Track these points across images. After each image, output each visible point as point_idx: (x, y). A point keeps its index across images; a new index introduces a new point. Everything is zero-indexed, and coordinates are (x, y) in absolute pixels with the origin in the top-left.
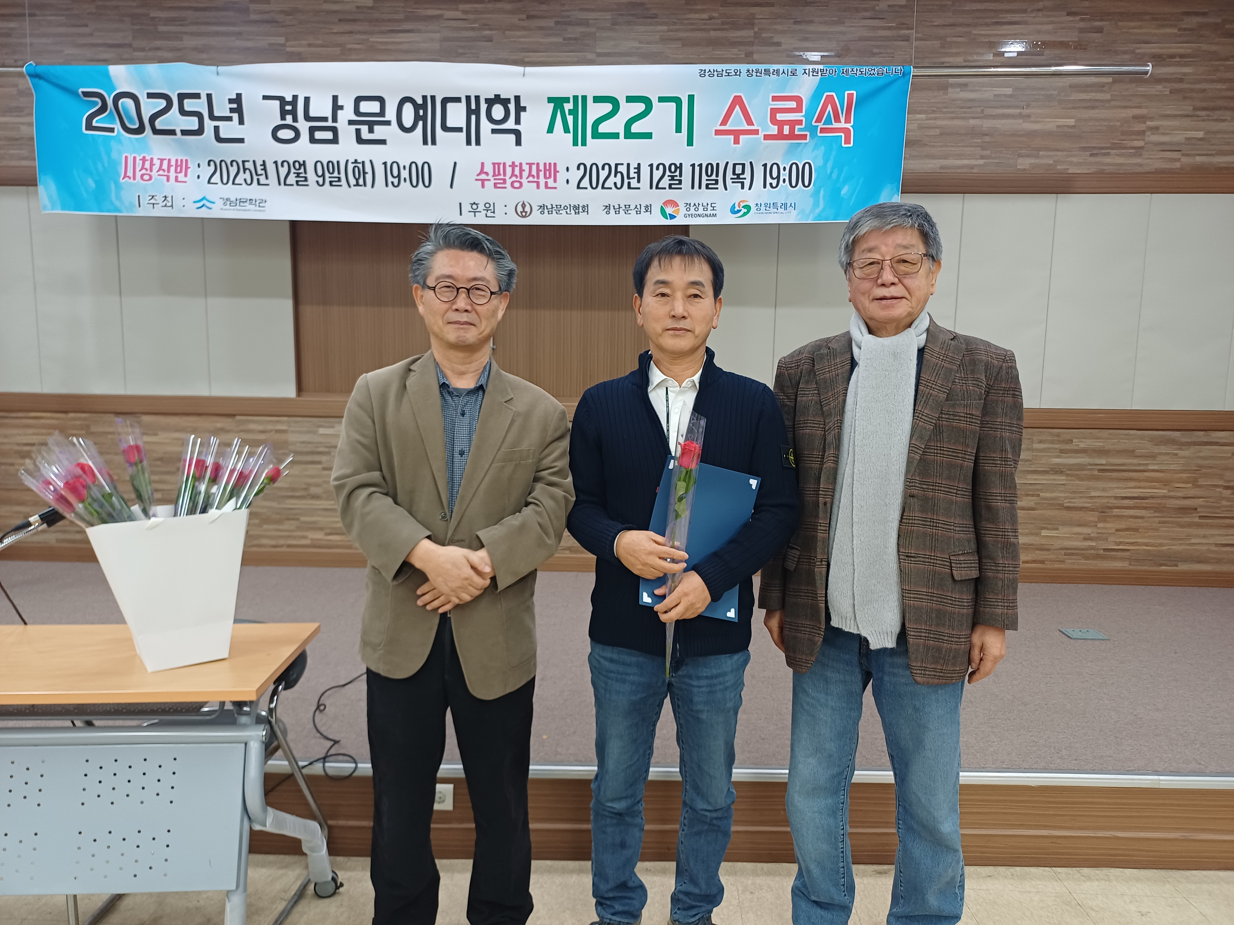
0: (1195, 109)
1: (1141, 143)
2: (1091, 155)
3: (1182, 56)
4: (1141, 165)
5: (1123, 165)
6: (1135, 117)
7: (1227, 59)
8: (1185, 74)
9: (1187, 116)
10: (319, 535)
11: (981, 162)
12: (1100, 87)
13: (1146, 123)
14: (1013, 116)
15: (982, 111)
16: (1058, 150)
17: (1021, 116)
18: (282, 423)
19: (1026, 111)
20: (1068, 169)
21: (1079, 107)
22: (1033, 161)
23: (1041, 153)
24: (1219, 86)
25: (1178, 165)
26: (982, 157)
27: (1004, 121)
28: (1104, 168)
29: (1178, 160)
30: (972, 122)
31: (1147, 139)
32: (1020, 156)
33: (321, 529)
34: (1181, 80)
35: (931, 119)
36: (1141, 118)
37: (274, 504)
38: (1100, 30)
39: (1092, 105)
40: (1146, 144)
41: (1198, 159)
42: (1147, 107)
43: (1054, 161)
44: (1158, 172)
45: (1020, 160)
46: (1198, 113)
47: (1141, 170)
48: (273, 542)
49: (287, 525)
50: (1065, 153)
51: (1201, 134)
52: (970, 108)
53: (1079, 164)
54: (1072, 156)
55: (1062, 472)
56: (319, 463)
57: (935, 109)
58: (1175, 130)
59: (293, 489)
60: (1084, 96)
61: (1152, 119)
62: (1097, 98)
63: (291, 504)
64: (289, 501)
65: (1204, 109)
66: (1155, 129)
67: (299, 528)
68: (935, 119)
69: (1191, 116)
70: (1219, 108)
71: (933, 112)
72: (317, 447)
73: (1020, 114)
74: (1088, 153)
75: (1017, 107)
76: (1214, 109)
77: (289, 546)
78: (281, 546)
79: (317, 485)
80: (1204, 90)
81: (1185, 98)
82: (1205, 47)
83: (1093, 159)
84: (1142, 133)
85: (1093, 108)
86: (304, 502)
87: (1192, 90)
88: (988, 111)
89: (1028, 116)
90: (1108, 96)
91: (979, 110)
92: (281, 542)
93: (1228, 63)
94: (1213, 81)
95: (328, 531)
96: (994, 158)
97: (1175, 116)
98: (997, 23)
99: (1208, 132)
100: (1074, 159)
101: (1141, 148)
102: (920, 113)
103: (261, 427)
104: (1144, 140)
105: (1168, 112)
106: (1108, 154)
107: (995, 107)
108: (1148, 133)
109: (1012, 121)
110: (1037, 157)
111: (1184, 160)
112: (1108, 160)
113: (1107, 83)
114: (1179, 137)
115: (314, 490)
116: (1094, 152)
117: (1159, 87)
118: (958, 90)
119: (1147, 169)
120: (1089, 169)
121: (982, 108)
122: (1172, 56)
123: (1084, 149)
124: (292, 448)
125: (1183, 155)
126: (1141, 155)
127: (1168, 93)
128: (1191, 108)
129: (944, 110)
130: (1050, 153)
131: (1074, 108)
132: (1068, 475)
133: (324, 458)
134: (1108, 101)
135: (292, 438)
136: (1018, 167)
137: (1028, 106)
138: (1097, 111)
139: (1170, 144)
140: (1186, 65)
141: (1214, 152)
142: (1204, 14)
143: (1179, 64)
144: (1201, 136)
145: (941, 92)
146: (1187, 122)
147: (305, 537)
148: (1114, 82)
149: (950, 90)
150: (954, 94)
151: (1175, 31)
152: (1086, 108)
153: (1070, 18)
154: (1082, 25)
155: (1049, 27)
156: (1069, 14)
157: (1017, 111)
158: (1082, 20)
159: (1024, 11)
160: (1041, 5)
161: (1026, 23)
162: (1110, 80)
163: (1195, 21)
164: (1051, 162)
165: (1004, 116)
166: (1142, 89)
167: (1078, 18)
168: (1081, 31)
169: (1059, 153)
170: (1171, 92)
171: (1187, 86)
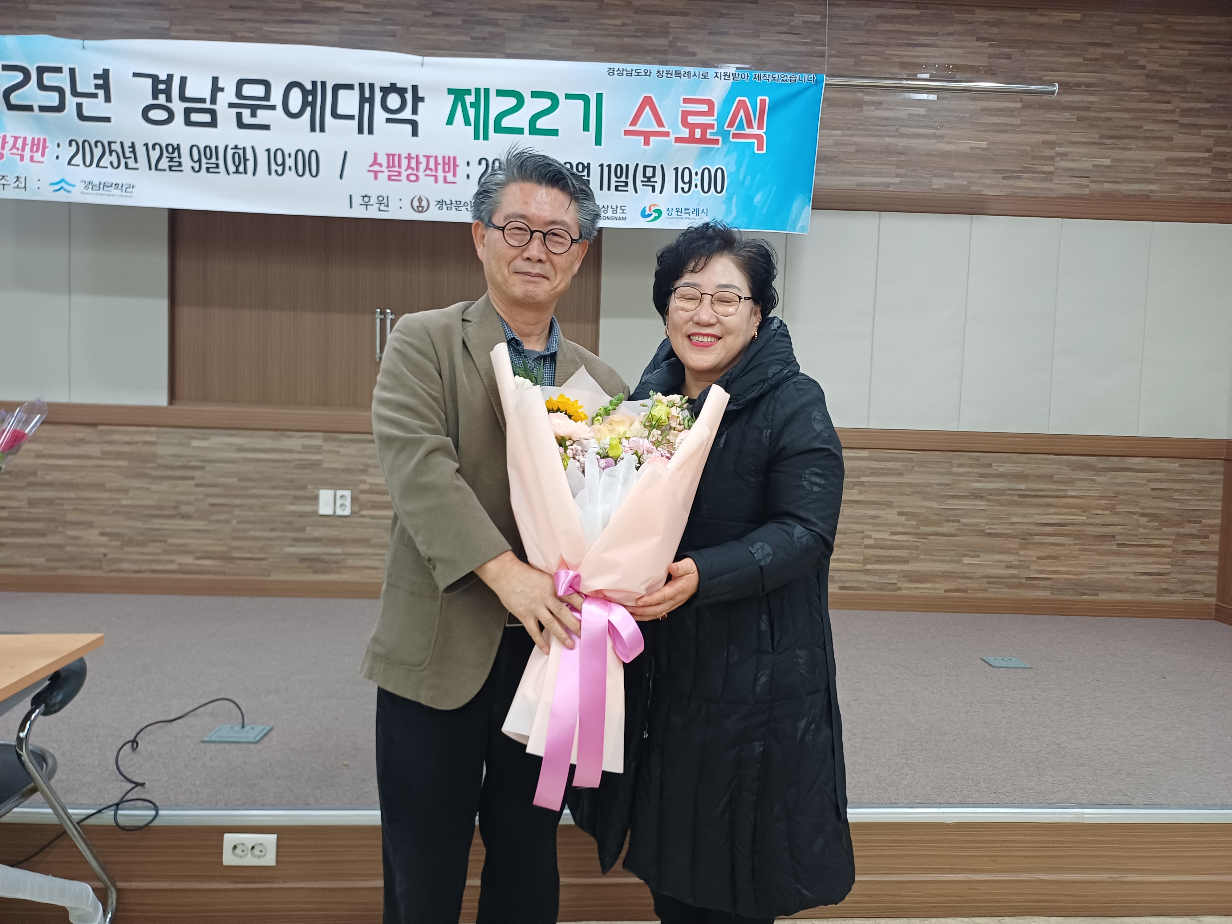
0: (1102, 137)
1: (1050, 169)
2: (1004, 178)
3: (1088, 85)
4: (1051, 190)
5: (1035, 189)
6: (1044, 143)
7: (1130, 90)
8: (1091, 103)
9: (1094, 143)
10: (188, 560)
11: (897, 180)
12: (1010, 112)
13: (1054, 149)
14: (927, 136)
15: (897, 130)
16: (972, 172)
17: (935, 136)
18: (152, 433)
19: (939, 132)
20: (982, 190)
21: (991, 131)
22: (948, 181)
23: (955, 173)
24: (1124, 115)
25: (1086, 191)
26: (897, 176)
27: (918, 141)
28: (1016, 191)
29: (1087, 186)
30: (887, 140)
31: (1056, 164)
32: (935, 175)
33: (190, 552)
34: (1088, 109)
35: (846, 136)
36: (1051, 144)
37: (139, 524)
38: (1008, 57)
39: (1003, 129)
40: (1056, 169)
41: (1107, 186)
42: (1056, 133)
43: (968, 182)
44: (1068, 197)
45: (935, 180)
46: (1104, 141)
47: (1051, 194)
48: (136, 567)
49: (151, 548)
50: (979, 174)
51: (1108, 162)
52: (885, 126)
53: (992, 186)
54: (985, 178)
55: (982, 497)
56: (192, 478)
57: (850, 126)
58: (1083, 157)
59: (161, 508)
60: (995, 120)
61: (1061, 145)
62: (1007, 123)
63: (157, 523)
64: (155, 521)
65: (1110, 137)
66: (1064, 156)
67: (166, 552)
68: (851, 136)
69: (1098, 144)
70: (1125, 137)
71: (849, 129)
72: (189, 461)
73: (934, 134)
74: (1001, 176)
75: (931, 127)
76: (1119, 138)
77: (153, 571)
78: (145, 571)
79: (188, 503)
80: (1109, 119)
81: (1092, 126)
82: (1109, 77)
83: (1005, 182)
84: (1052, 158)
85: (1004, 132)
86: (172, 521)
87: (1099, 118)
88: (903, 130)
89: (942, 137)
90: (1018, 121)
91: (894, 128)
92: (145, 567)
94: (1118, 110)
95: (198, 555)
96: (910, 177)
97: (1083, 143)
98: (909, 45)
99: (1115, 160)
100: (988, 181)
101: (1051, 173)
102: (835, 129)
103: (127, 438)
104: (1053, 165)
105: (1076, 139)
106: (1020, 177)
107: (909, 127)
108: (1058, 159)
109: (927, 141)
110: (952, 177)
111: (1093, 186)
112: (1019, 183)
113: (1017, 108)
114: (1087, 164)
115: (184, 509)
116: (1007, 175)
117: (1067, 114)
118: (873, 108)
119: (1057, 194)
120: (1001, 191)
121: (897, 127)
122: (1078, 85)
123: (996, 171)
124: (161, 461)
125: (1092, 182)
126: (1051, 180)
127: (1075, 120)
128: (1098, 136)
129: (860, 127)
130: (964, 174)
131: (986, 131)
132: (988, 500)
133: (197, 474)
134: (1017, 125)
135: (161, 450)
136: (934, 187)
137: (941, 126)
138: (1008, 135)
139: (1079, 170)
140: (1091, 94)
141: (1120, 180)
142: (1108, 45)
143: (1084, 93)
144: (1108, 164)
145: (857, 109)
146: (1094, 149)
147: (172, 562)
148: (1024, 107)
149: (865, 107)
150: (869, 111)
151: (1081, 60)
152: (998, 131)
153: (979, 44)
154: (991, 50)
155: (960, 51)
156: (978, 39)
157: (930, 131)
158: (991, 46)
159: (936, 34)
160: (951, 29)
161: (937, 46)
162: (1019, 105)
163: (1100, 51)
164: (966, 183)
165: (919, 136)
166: (1051, 116)
167: (987, 44)
168: (991, 56)
169: (973, 175)
170: (1079, 120)
171: (1093, 114)
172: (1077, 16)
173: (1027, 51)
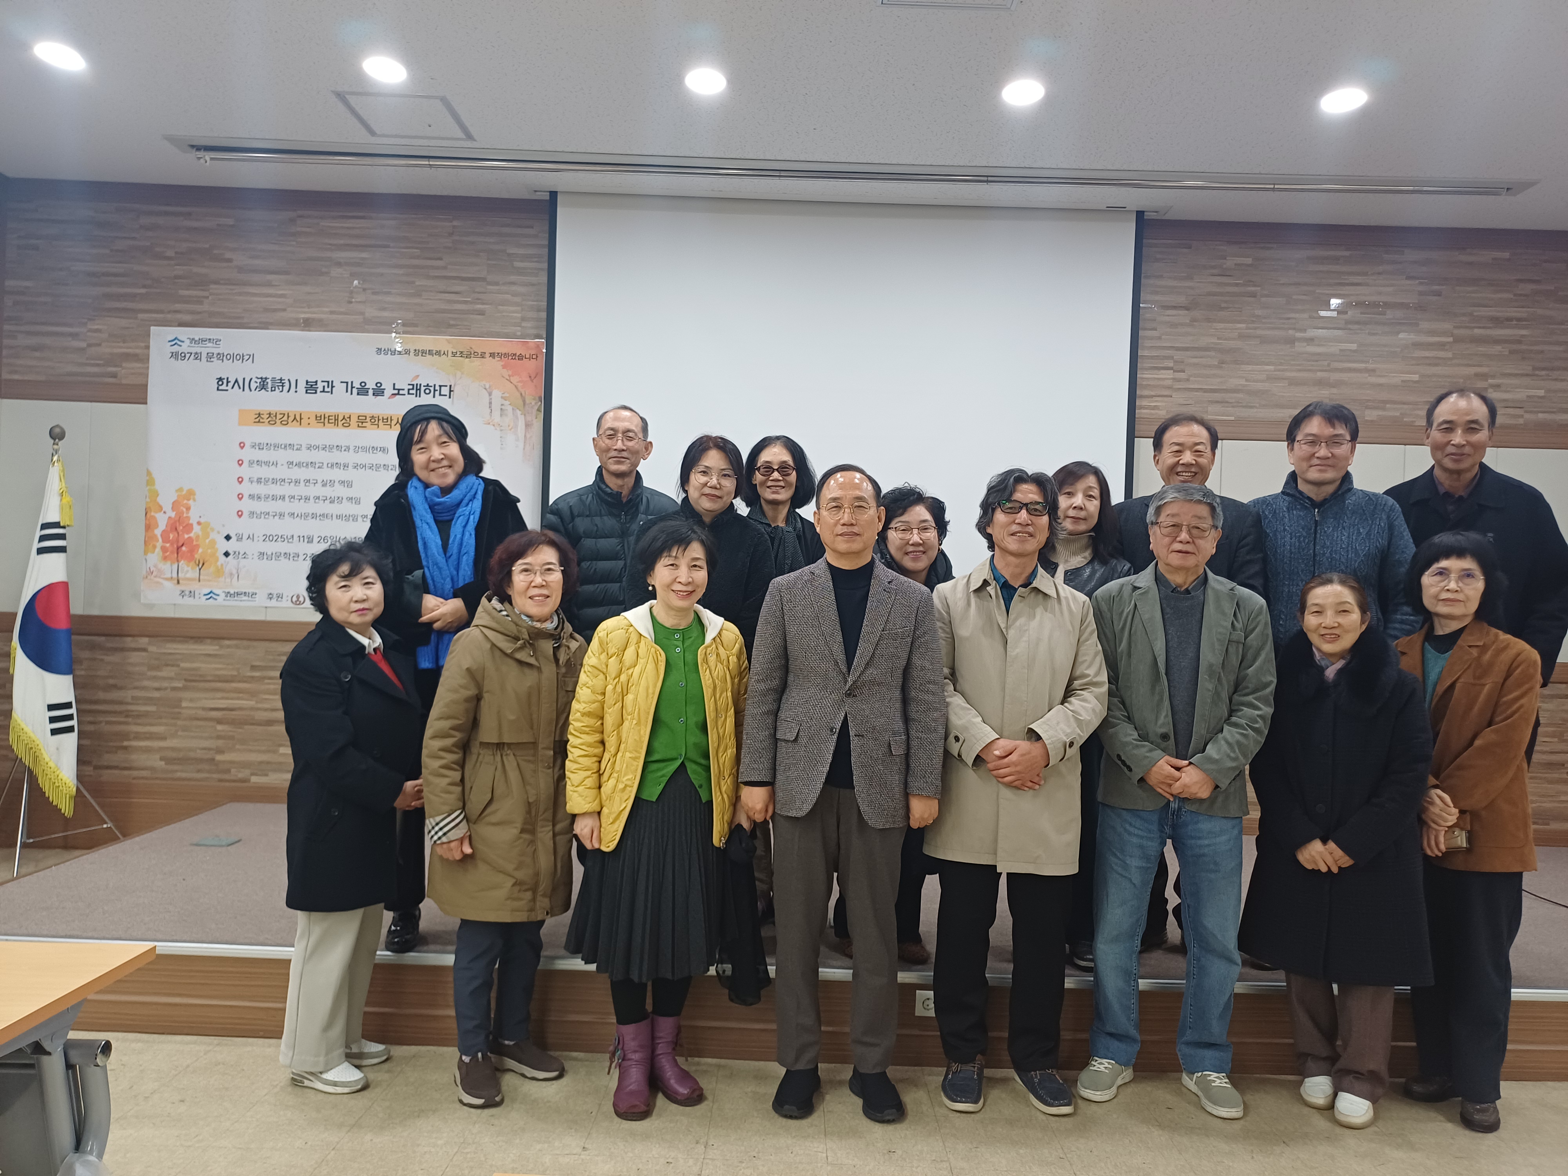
0: (1535, 369)
3: (1519, 320)
6: (1476, 375)
7: (1562, 323)
8: (1523, 336)
9: (1527, 375)
12: (1442, 346)
13: (1487, 380)
14: (1359, 370)
15: (1329, 365)
16: (1404, 403)
17: (1367, 370)
19: (1370, 366)
21: (1423, 364)
22: (1381, 413)
23: (1388, 406)
24: (1557, 348)
25: (1521, 421)
27: (1349, 375)
29: (1522, 416)
30: (1320, 374)
32: (1367, 407)
34: (1519, 342)
35: (1279, 371)
38: (1438, 294)
39: (1434, 362)
42: (1488, 366)
43: (1401, 414)
45: (1367, 412)
46: (1537, 372)
50: (1411, 406)
51: (1541, 393)
52: (1317, 361)
57: (1283, 361)
58: (1516, 388)
61: (1493, 377)
62: (1438, 356)
65: (1543, 369)
66: (1497, 387)
68: (1283, 370)
69: (1532, 376)
70: (1558, 369)
71: (1281, 364)
73: (1366, 368)
75: (1362, 362)
76: (1553, 369)
80: (1542, 352)
81: (1524, 359)
82: (1540, 311)
85: (1436, 365)
87: (1530, 351)
88: (1335, 365)
89: (1374, 370)
90: (1450, 355)
91: (1326, 363)
93: (1563, 327)
94: (1550, 343)
97: (1516, 375)
99: (1548, 391)
105: (1508, 371)
107: (1341, 361)
109: (1358, 374)
110: (1384, 409)
111: (1527, 416)
113: (1448, 342)
114: (1521, 395)
117: (1499, 348)
118: (1305, 344)
121: (1329, 362)
122: (1509, 319)
125: (1526, 412)
127: (1507, 353)
128: (1531, 368)
129: (1292, 362)
130: (1395, 406)
131: (1418, 365)
134: (1449, 359)
137: (1373, 361)
138: (1440, 368)
139: (1513, 401)
140: (1523, 328)
141: (1555, 410)
142: (1538, 282)
143: (1516, 327)
144: (1543, 395)
145: (1289, 346)
146: (1528, 381)
148: (1455, 341)
149: (1296, 344)
150: (1300, 347)
151: (1512, 296)
152: (1430, 365)
153: (1408, 282)
154: (1421, 288)
155: (1390, 289)
156: (1409, 278)
157: (1363, 365)
158: (1421, 283)
159: (1365, 274)
160: (1381, 268)
161: (1367, 285)
162: (1451, 339)
163: (1529, 287)
164: (1398, 414)
165: (1350, 370)
166: (1482, 349)
167: (1417, 282)
168: (1421, 293)
169: (1406, 406)
170: (1512, 352)
171: (1524, 347)
172: (1506, 255)
173: (1458, 288)
